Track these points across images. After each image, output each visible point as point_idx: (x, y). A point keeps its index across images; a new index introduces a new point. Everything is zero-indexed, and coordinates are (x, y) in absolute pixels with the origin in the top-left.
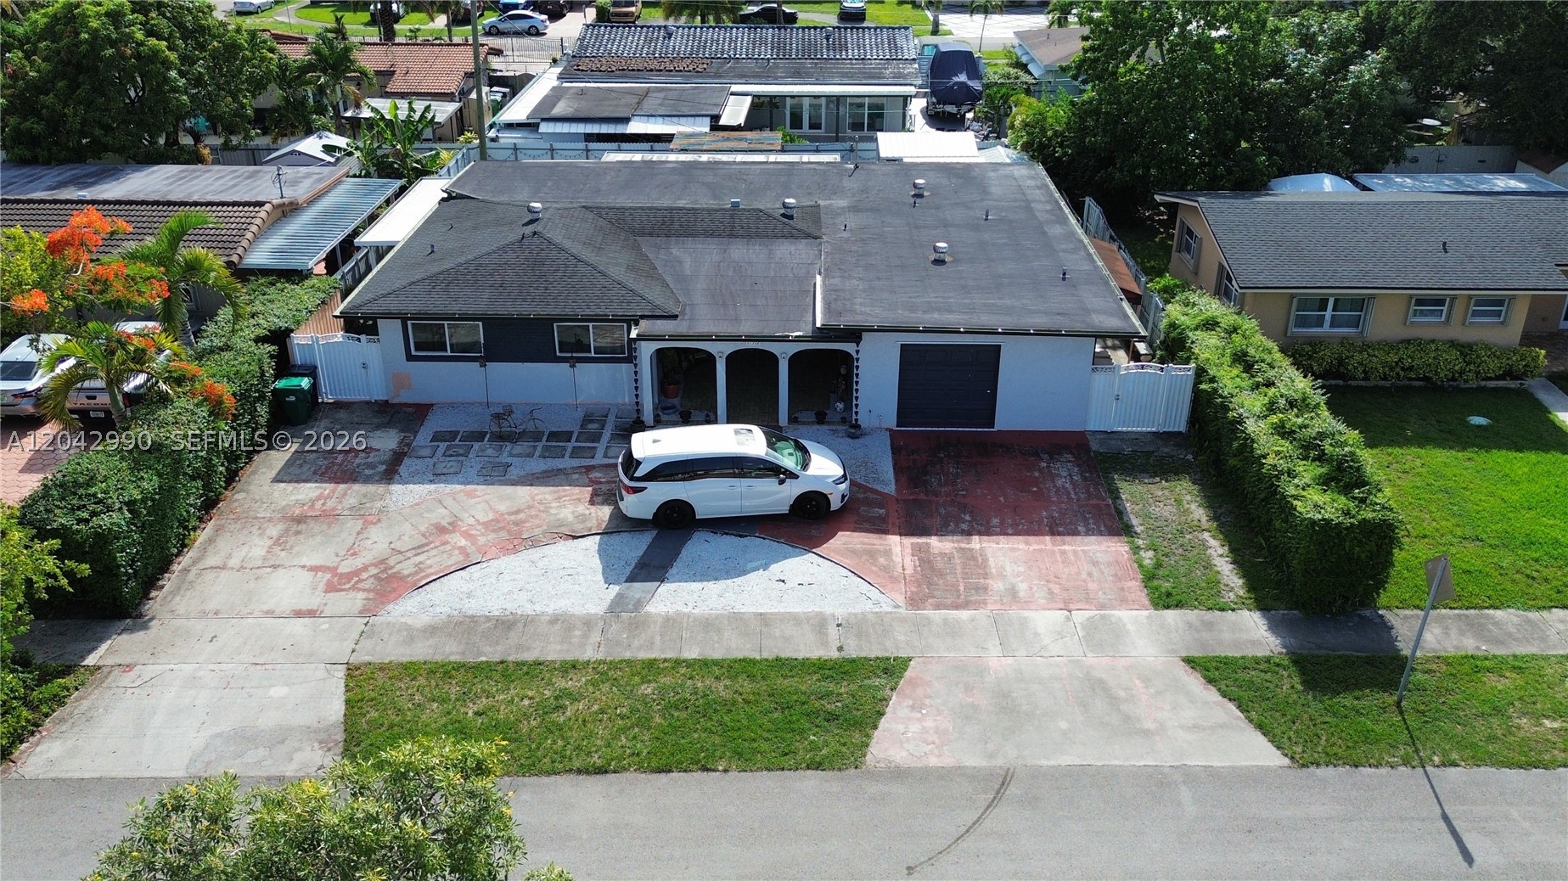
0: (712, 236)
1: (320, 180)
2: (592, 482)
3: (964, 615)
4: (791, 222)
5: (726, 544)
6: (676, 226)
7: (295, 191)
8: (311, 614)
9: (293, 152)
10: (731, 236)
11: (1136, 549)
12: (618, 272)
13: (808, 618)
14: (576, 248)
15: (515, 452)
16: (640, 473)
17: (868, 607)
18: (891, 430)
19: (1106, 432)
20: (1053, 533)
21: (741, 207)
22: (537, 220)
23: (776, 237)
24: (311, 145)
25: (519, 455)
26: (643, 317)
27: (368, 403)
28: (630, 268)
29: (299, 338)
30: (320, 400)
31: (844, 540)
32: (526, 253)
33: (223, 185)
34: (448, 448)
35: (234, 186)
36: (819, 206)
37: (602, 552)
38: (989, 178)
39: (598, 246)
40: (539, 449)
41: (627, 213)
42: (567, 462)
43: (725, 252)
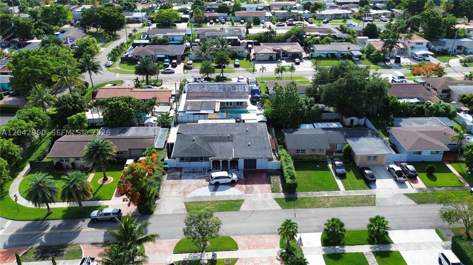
0: (218, 141)
2: (206, 179)
3: (251, 194)
4: (229, 138)
5: (223, 186)
8: (178, 197)
9: (149, 122)
10: (221, 141)
11: (271, 186)
13: (233, 195)
14: (200, 145)
15: (195, 174)
16: (213, 178)
17: (240, 194)
18: (243, 170)
19: (270, 169)
20: (262, 184)
21: (222, 136)
22: (194, 140)
23: (227, 141)
26: (211, 156)
27: (175, 167)
29: (165, 160)
30: (168, 167)
31: (237, 186)
32: (194, 146)
34: (187, 174)
36: (233, 134)
37: (209, 188)
39: (203, 144)
40: (198, 174)
41: (206, 138)
42: (202, 176)
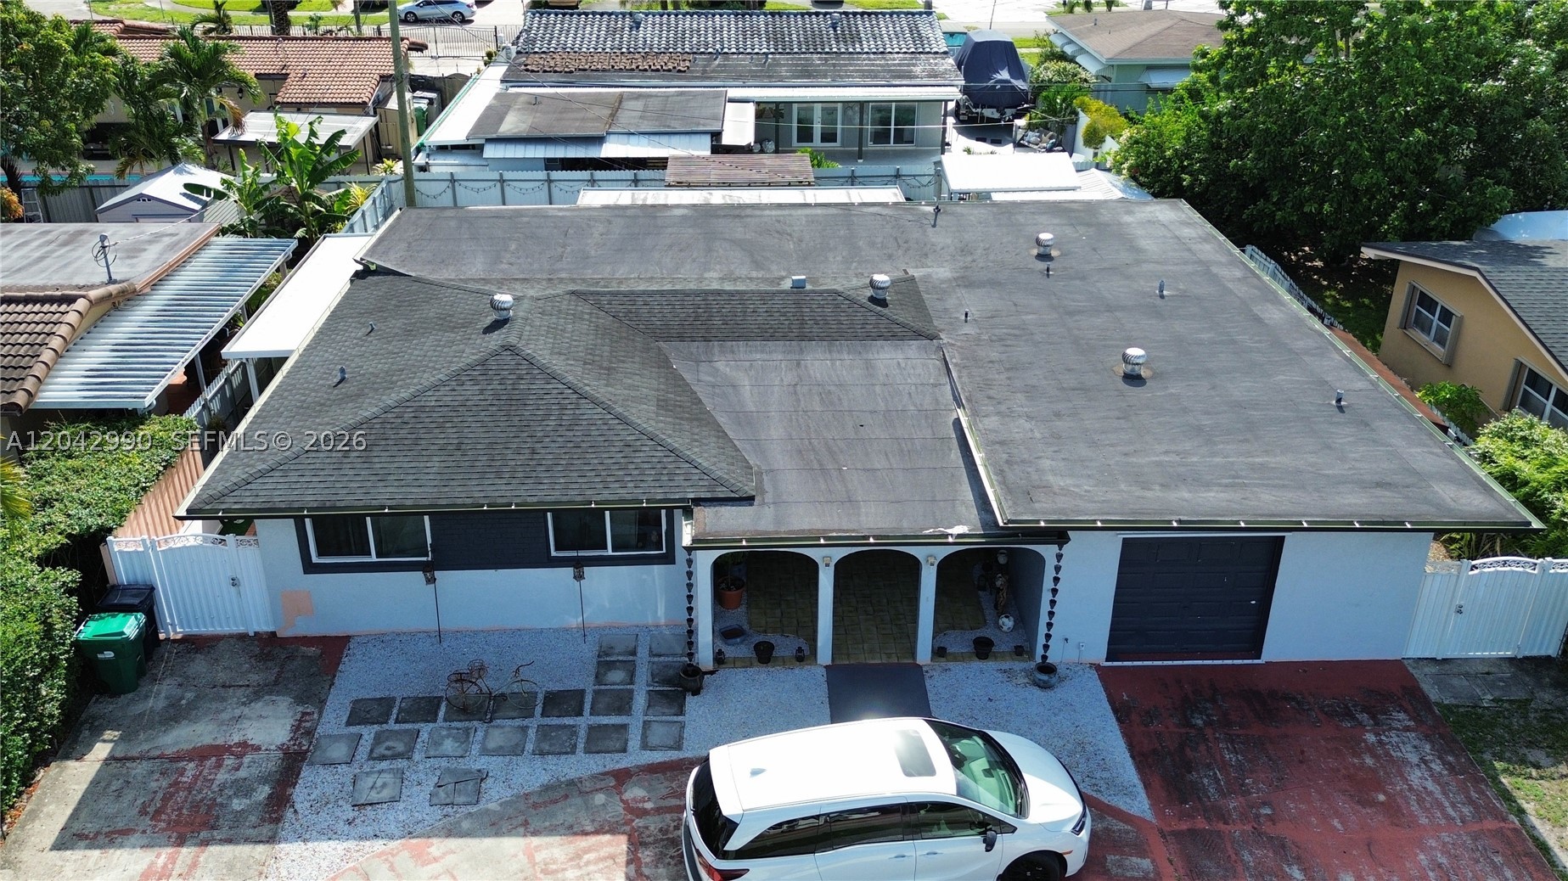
0: (772, 338)
1: (172, 247)
4: (885, 311)
6: (717, 322)
7: (132, 266)
9: (141, 197)
10: (802, 337)
12: (644, 416)
14: (573, 373)
15: (491, 745)
16: (735, 843)
18: (1098, 668)
19: (1433, 660)
21: (809, 287)
22: (505, 321)
23: (869, 337)
24: (167, 186)
25: (499, 752)
26: (698, 501)
27: (242, 637)
28: (663, 405)
29: (123, 545)
30: (162, 636)
32: (495, 385)
33: (23, 257)
34: (378, 739)
35: (41, 259)
36: (913, 279)
38: (1129, 224)
39: (605, 364)
40: (532, 733)
41: (640, 301)
43: (798, 365)
